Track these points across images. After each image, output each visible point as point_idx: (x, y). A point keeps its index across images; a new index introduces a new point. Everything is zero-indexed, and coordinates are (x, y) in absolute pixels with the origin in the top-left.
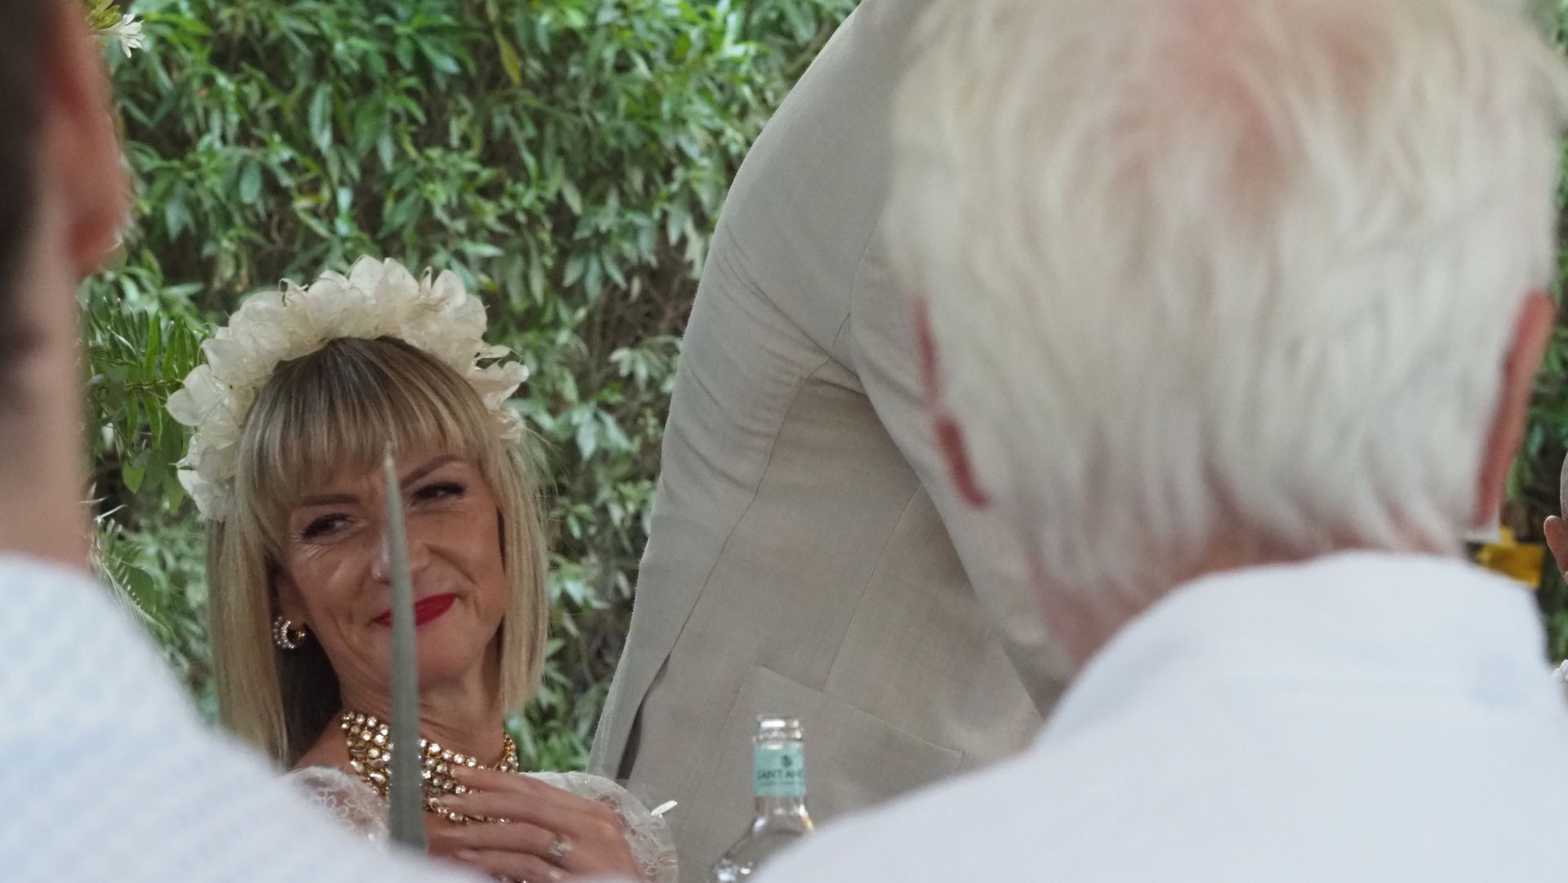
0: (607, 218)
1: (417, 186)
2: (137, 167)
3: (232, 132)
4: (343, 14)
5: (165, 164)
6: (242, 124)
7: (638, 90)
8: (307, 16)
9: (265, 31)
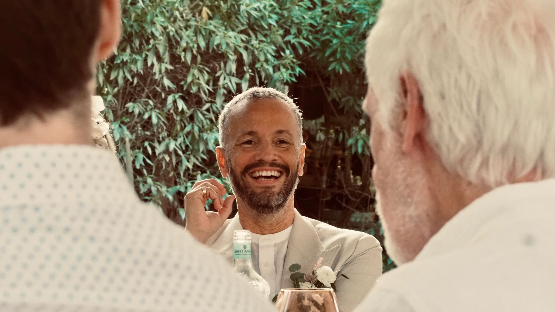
0: (126, 57)
7: (139, 11)
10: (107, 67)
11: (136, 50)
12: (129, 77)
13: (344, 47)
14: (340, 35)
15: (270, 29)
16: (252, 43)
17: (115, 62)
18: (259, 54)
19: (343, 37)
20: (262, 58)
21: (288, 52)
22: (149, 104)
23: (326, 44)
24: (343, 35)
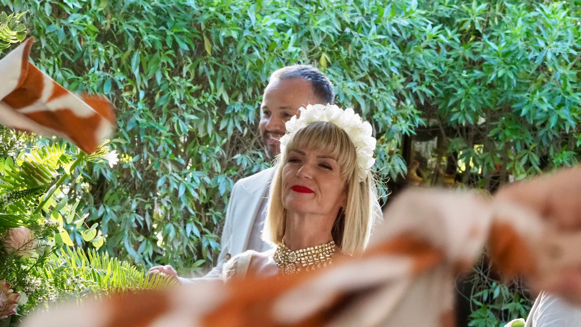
0: (238, 106)
1: (169, 91)
2: (65, 77)
3: (102, 66)
4: (147, 25)
5: (77, 77)
6: (106, 64)
7: (255, 60)
8: (134, 25)
9: (117, 29)
10: (217, 117)
11: (248, 99)
12: (240, 128)
13: (469, 98)
14: (466, 85)
15: (391, 76)
16: (371, 92)
17: (226, 113)
18: (378, 103)
19: (468, 87)
20: (381, 108)
21: (408, 101)
22: (258, 157)
23: (449, 93)
24: (468, 85)
